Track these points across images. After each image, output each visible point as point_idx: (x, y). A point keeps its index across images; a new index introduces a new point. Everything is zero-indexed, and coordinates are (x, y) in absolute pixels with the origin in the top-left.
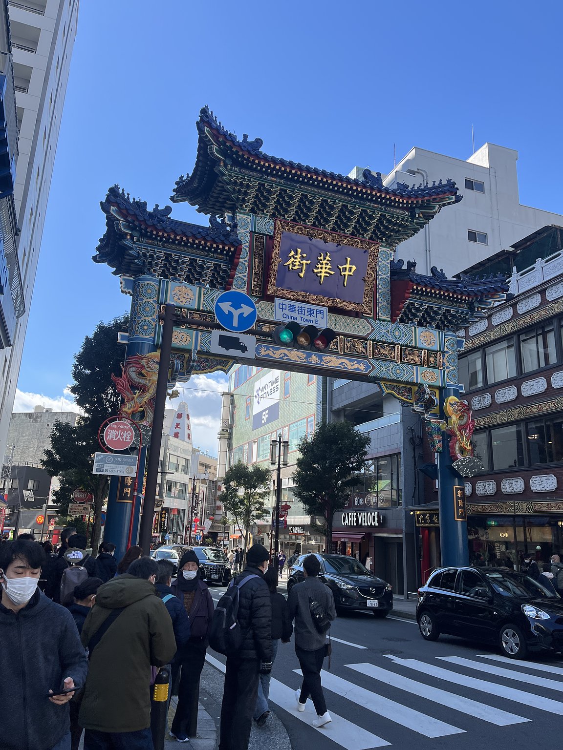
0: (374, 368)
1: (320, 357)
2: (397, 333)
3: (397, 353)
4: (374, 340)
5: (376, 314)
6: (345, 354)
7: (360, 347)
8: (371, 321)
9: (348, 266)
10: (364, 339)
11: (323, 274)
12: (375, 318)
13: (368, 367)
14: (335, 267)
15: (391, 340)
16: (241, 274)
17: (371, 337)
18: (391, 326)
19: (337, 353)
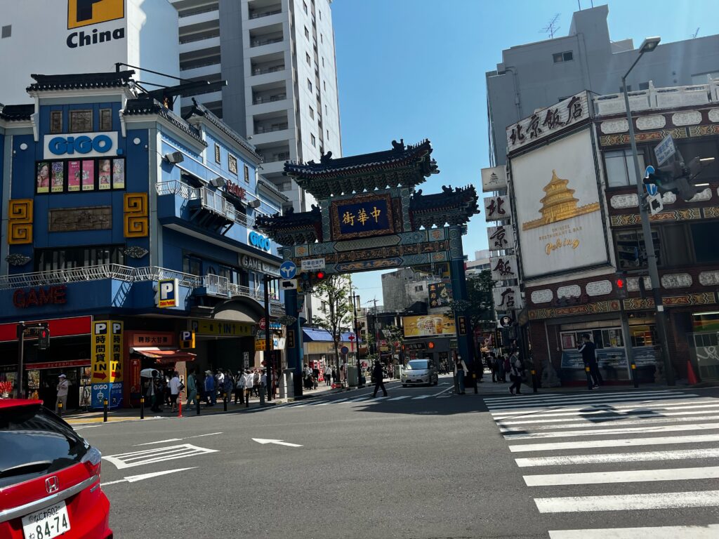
0: (403, 261)
1: (371, 263)
2: (416, 237)
3: (418, 249)
4: (402, 245)
5: (402, 229)
6: (387, 257)
7: (394, 250)
8: (400, 235)
9: (375, 212)
10: (397, 245)
11: (363, 221)
13: (399, 261)
14: (368, 214)
15: (412, 242)
17: (400, 244)
18: (412, 234)
19: (382, 258)
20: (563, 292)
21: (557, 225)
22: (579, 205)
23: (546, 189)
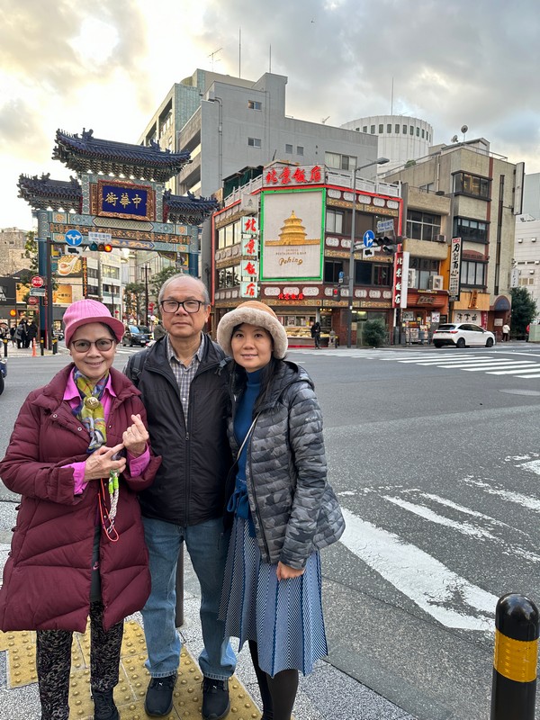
12: (154, 222)
16: (85, 205)
20: (287, 291)
21: (289, 248)
22: (306, 238)
23: (286, 221)
